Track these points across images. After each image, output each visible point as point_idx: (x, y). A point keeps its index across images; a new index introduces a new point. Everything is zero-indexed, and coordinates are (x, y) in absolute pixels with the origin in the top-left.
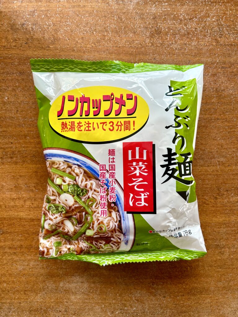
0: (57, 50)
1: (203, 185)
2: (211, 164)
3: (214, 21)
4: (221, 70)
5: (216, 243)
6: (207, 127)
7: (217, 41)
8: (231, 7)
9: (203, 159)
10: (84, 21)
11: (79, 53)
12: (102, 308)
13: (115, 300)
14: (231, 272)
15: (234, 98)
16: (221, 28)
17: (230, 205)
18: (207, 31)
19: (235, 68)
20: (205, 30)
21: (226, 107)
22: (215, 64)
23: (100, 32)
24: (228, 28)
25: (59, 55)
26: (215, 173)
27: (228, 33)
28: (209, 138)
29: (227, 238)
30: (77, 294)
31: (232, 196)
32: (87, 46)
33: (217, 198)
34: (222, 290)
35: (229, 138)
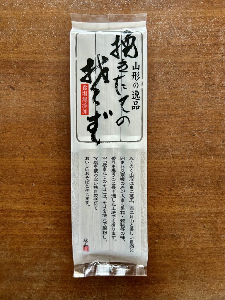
0: (21, 53)
1: (158, 176)
2: (165, 157)
3: (166, 24)
4: (173, 69)
5: (172, 233)
6: (160, 122)
7: (169, 43)
8: (182, 10)
9: (157, 152)
10: (45, 26)
11: (41, 56)
12: (63, 296)
13: (75, 289)
14: (187, 261)
15: (186, 95)
16: (172, 31)
17: (185, 196)
18: (159, 33)
19: (186, 67)
20: (157, 32)
21: (178, 103)
22: (167, 64)
23: (60, 36)
24: (179, 30)
25: (23, 57)
26: (170, 165)
27: (179, 34)
28: (163, 133)
29: (183, 228)
30: (39, 282)
31: (186, 188)
32: (49, 49)
33: (171, 189)
34: (179, 280)
35: (182, 133)
